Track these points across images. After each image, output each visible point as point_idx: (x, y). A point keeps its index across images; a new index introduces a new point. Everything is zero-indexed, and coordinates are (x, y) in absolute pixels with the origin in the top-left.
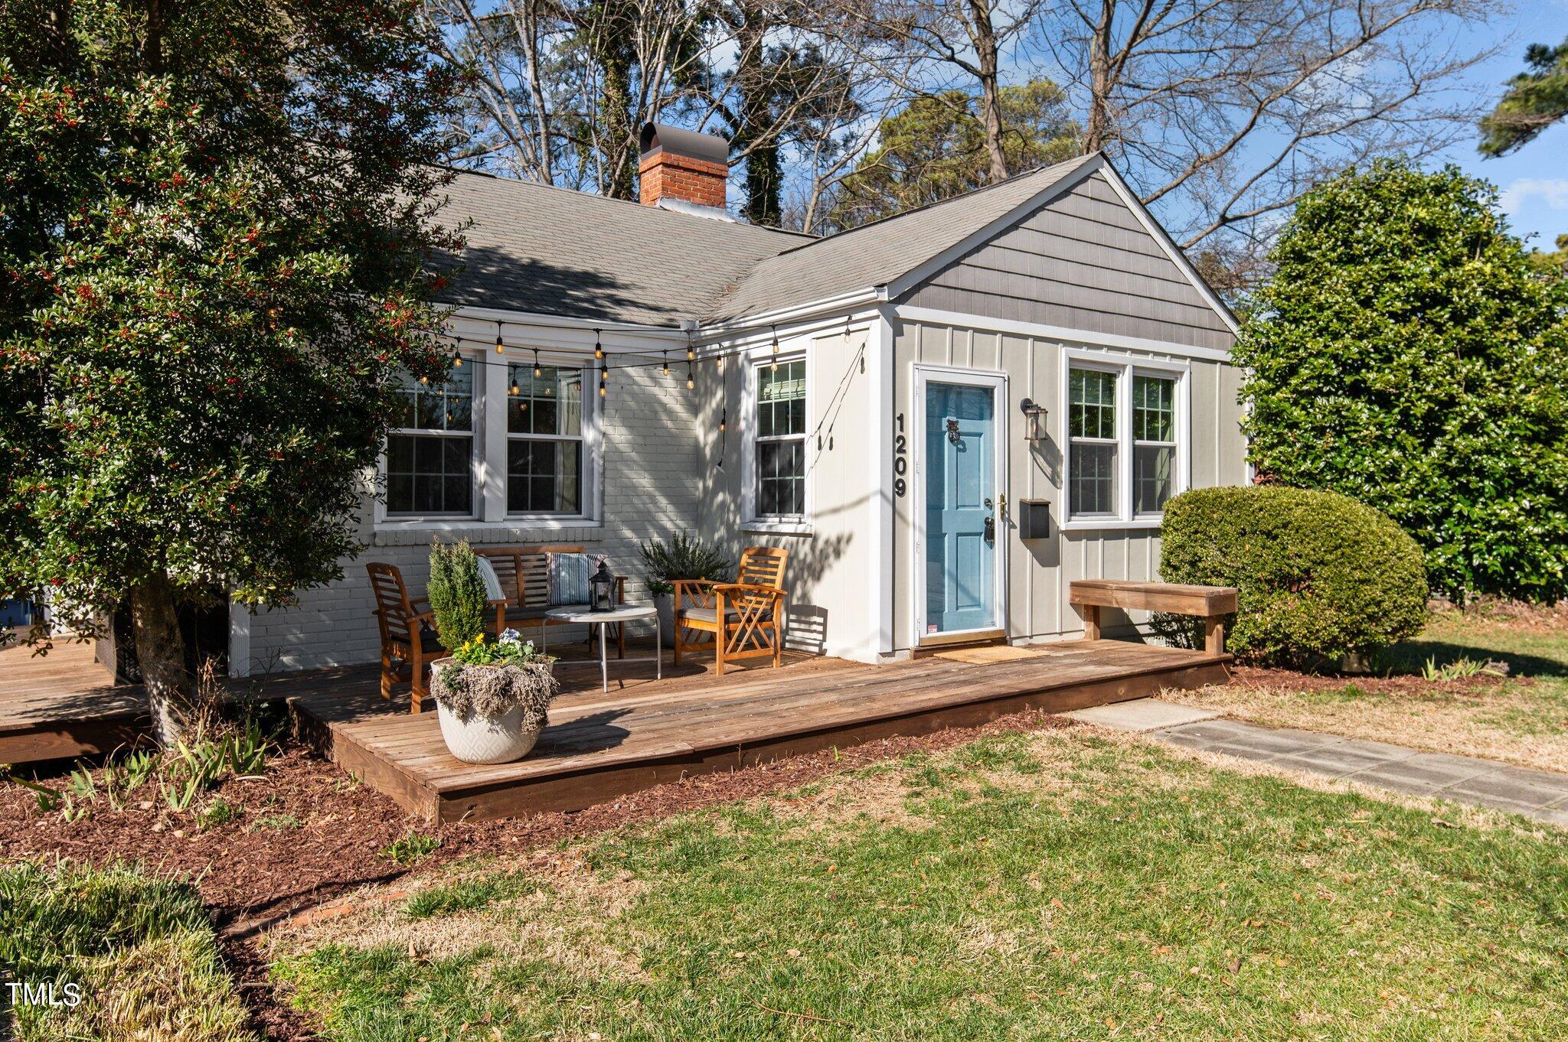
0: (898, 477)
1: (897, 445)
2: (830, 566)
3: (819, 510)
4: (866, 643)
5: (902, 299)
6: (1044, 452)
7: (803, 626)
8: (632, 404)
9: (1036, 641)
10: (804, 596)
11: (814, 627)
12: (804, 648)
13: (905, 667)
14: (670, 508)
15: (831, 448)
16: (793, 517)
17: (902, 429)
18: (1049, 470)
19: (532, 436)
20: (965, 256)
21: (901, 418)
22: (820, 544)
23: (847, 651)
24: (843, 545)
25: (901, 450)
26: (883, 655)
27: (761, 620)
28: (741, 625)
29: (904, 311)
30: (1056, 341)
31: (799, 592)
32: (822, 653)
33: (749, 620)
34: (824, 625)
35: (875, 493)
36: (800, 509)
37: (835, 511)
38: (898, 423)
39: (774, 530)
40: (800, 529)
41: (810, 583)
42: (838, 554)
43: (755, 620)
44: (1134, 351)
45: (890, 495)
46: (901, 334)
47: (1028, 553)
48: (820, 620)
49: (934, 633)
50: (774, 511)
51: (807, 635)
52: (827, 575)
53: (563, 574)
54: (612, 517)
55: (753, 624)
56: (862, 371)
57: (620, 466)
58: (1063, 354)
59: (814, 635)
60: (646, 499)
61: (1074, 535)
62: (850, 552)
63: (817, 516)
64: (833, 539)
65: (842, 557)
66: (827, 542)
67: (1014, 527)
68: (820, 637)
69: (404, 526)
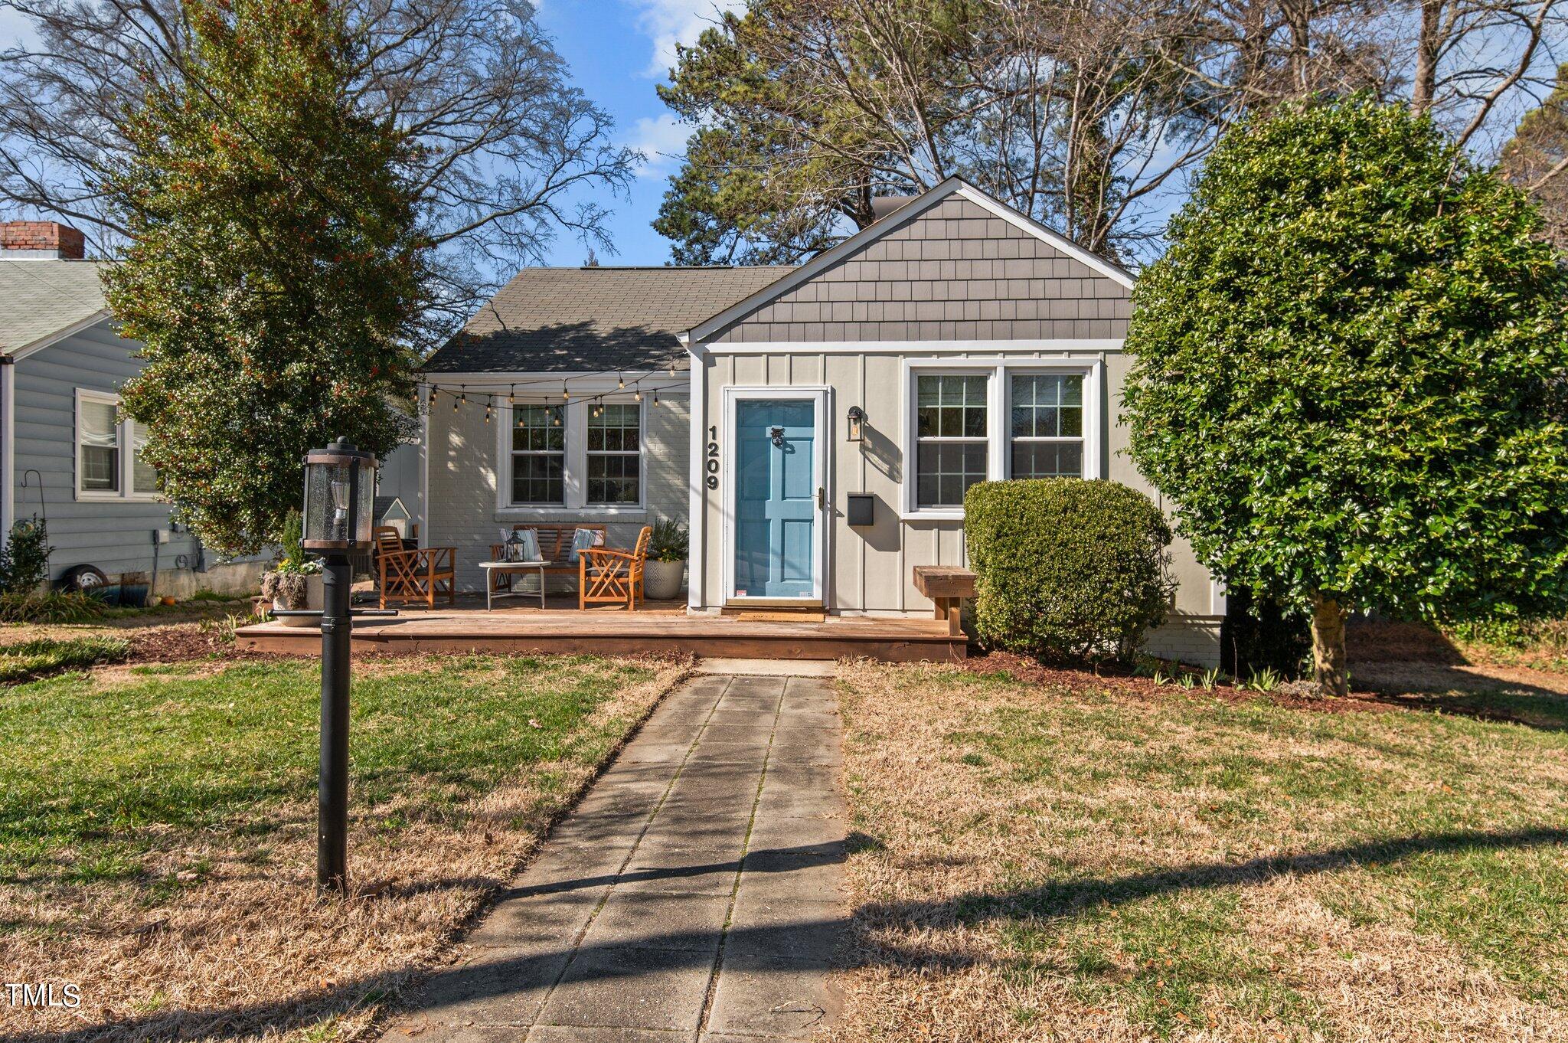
0: (710, 474)
1: (709, 451)
5: (712, 338)
6: (879, 452)
8: (668, 427)
9: (869, 614)
17: (714, 437)
18: (885, 467)
19: (605, 452)
20: (780, 295)
21: (714, 429)
25: (713, 454)
26: (694, 609)
27: (618, 576)
28: (599, 579)
29: (713, 347)
30: (895, 354)
33: (607, 576)
38: (710, 434)
43: (612, 576)
44: (1005, 353)
45: (699, 488)
47: (859, 540)
49: (743, 596)
54: (653, 507)
55: (610, 579)
57: (658, 471)
58: (903, 365)
60: (679, 494)
61: (919, 525)
67: (841, 515)
69: (516, 510)
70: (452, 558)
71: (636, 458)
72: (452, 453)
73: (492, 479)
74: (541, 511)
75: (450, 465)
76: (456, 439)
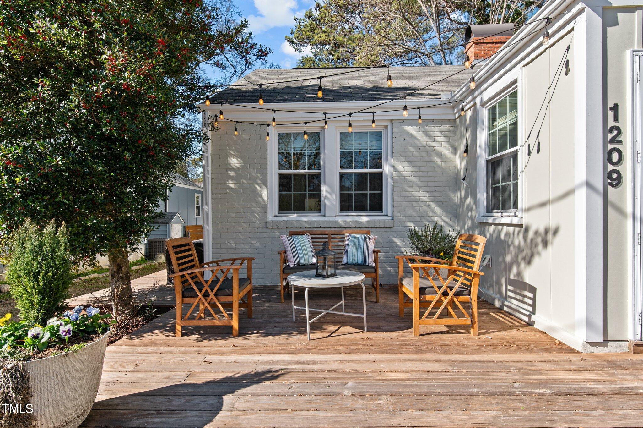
0: (610, 167)
1: (610, 136)
2: (539, 253)
3: (528, 205)
4: (572, 327)
7: (518, 297)
8: (411, 149)
10: (519, 274)
11: (526, 300)
12: (518, 315)
13: (620, 367)
14: (437, 209)
15: (538, 151)
16: (512, 212)
17: (616, 119)
19: (354, 170)
21: (615, 108)
22: (531, 234)
23: (553, 329)
24: (550, 236)
25: (615, 140)
26: (592, 344)
27: (457, 294)
28: (436, 298)
31: (515, 270)
32: (530, 324)
33: (445, 294)
34: (534, 299)
35: (580, 186)
36: (515, 206)
37: (543, 205)
38: (611, 114)
39: (497, 222)
40: (515, 221)
41: (523, 265)
42: (545, 243)
43: (451, 294)
45: (600, 187)
46: (616, 23)
48: (531, 295)
50: (498, 209)
51: (521, 305)
52: (536, 260)
53: (351, 247)
54: (399, 215)
55: (449, 298)
56: (567, 74)
57: (404, 185)
59: (526, 306)
62: (557, 242)
63: (527, 210)
64: (542, 230)
65: (550, 248)
66: (536, 233)
68: (530, 309)
69: (285, 219)
70: (249, 269)
71: (381, 174)
72: (232, 173)
73: (265, 195)
74: (305, 219)
75: (231, 184)
76: (235, 162)
